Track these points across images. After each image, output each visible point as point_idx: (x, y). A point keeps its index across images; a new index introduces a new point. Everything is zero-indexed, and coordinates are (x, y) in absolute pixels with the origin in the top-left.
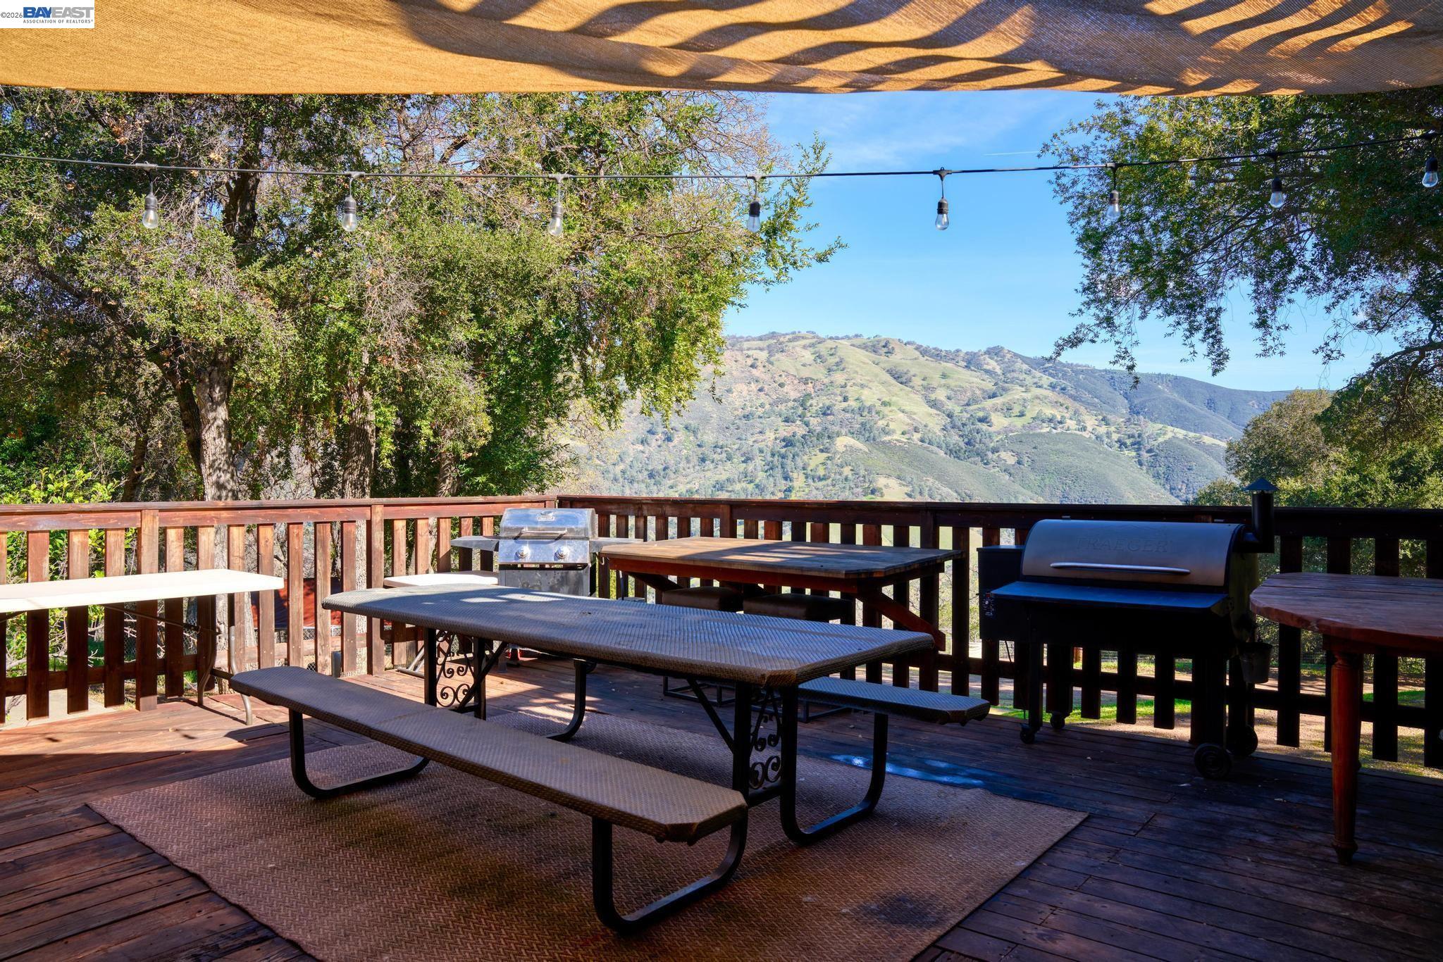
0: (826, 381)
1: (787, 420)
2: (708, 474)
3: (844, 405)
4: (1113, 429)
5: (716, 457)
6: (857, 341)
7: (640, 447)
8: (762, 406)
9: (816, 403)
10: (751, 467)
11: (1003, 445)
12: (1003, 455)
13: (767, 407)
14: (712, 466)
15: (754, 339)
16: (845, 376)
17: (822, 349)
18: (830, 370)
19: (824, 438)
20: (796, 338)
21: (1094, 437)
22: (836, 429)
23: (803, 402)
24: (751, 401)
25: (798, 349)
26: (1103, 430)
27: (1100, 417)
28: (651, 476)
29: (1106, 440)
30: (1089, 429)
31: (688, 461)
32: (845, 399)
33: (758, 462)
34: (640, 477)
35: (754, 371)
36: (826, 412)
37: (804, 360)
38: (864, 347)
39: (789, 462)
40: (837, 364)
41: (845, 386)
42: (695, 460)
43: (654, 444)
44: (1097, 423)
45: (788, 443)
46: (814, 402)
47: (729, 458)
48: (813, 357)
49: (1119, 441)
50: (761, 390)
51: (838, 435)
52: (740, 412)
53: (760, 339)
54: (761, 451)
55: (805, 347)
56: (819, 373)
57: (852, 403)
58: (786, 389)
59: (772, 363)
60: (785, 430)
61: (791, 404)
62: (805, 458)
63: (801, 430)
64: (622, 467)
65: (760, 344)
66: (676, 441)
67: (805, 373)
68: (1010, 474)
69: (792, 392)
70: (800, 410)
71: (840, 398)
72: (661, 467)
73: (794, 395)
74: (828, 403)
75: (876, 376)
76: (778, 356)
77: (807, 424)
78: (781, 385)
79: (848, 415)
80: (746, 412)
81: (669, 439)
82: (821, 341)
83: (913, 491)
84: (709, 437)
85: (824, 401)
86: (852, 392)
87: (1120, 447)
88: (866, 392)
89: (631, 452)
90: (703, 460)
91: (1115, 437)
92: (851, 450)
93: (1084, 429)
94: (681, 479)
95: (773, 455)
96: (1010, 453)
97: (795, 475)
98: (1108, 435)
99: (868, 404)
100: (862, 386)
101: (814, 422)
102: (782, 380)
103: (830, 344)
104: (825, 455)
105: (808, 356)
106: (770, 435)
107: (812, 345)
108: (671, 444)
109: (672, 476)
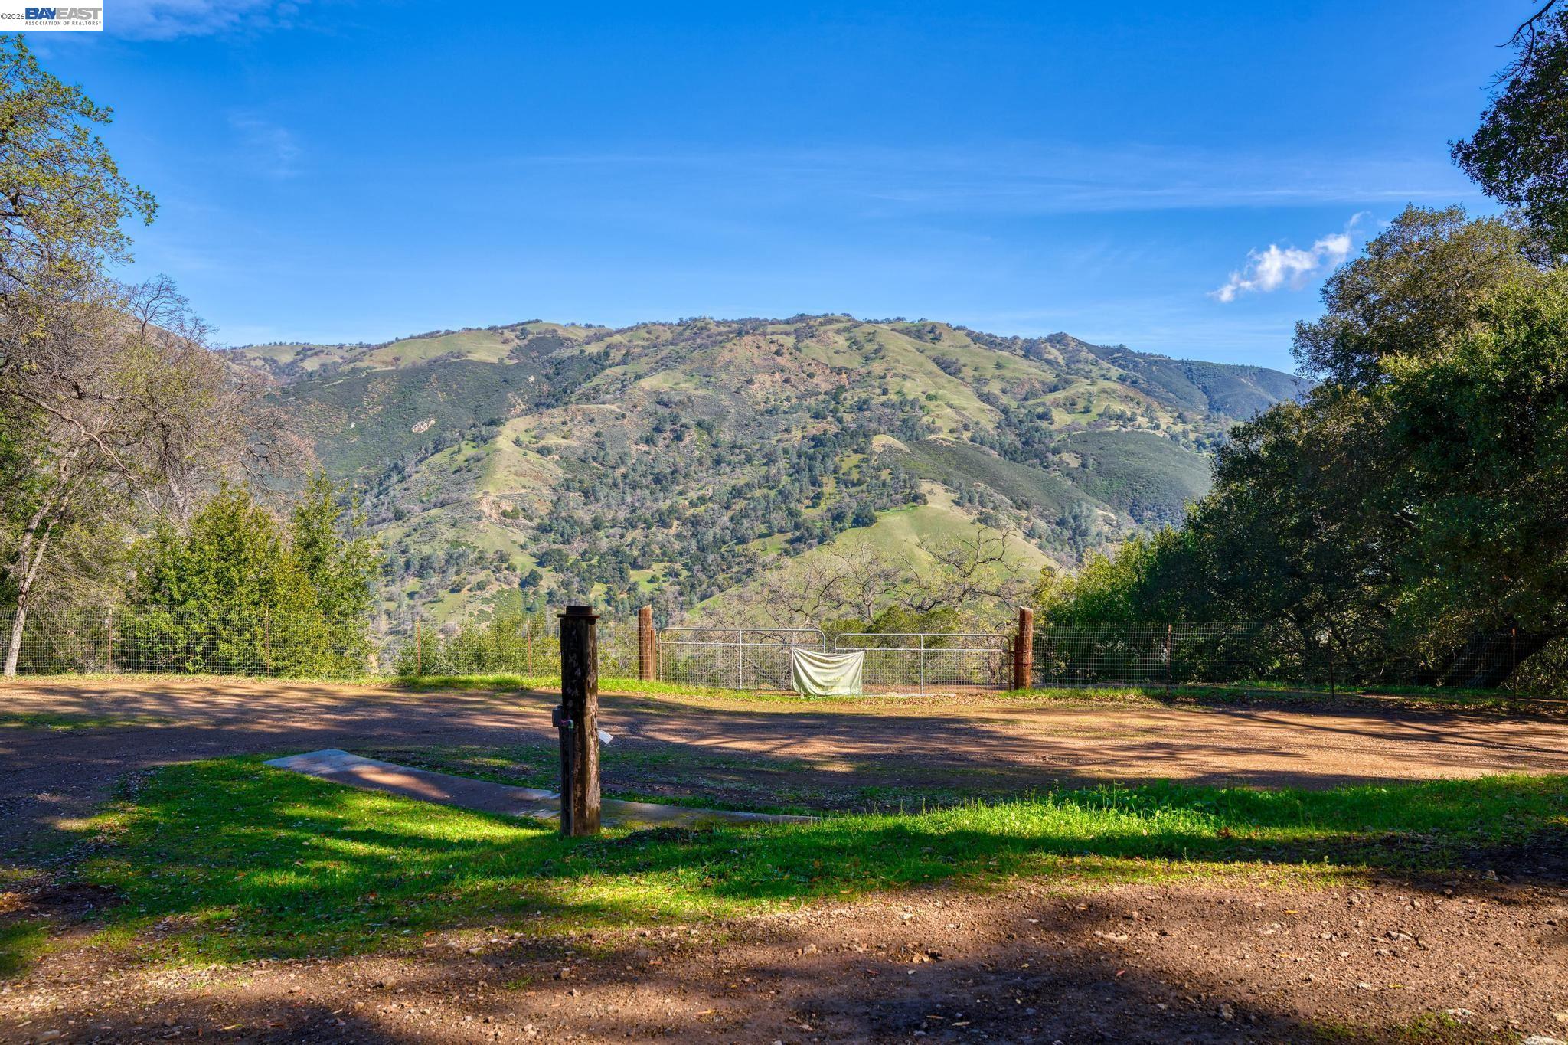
0: (863, 371)
1: (816, 416)
2: (724, 478)
3: (884, 398)
4: (1190, 427)
5: (734, 458)
6: (899, 326)
8: (788, 399)
9: (851, 397)
10: (773, 471)
11: (1065, 446)
12: (1065, 456)
13: (794, 400)
14: (728, 469)
16: (885, 366)
17: (858, 333)
18: (867, 359)
19: (857, 437)
21: (1168, 437)
22: (874, 426)
23: (836, 395)
24: (775, 393)
25: (830, 334)
26: (1179, 428)
27: (1176, 414)
29: (1182, 440)
30: (1164, 427)
31: (701, 464)
32: (885, 392)
33: (782, 464)
35: (779, 359)
36: (862, 406)
37: (837, 347)
38: (907, 332)
39: (818, 464)
40: (876, 352)
41: (884, 377)
42: (708, 462)
44: (1172, 420)
45: (818, 442)
46: (848, 395)
47: (749, 460)
48: (847, 344)
49: (1197, 441)
50: (787, 381)
51: (876, 433)
52: (762, 407)
54: (786, 452)
55: (838, 332)
56: (855, 362)
57: (893, 397)
58: (815, 380)
59: (799, 350)
60: (814, 428)
61: (821, 398)
62: (837, 459)
63: (833, 429)
67: (839, 361)
68: (1073, 479)
69: (823, 383)
70: (832, 405)
71: (878, 391)
73: (825, 387)
74: (864, 396)
75: (921, 365)
76: (807, 341)
77: (840, 421)
78: (811, 376)
79: (888, 411)
80: (769, 406)
82: (858, 325)
83: (961, 498)
84: (726, 436)
85: (861, 394)
86: (893, 384)
87: (1198, 448)
88: (908, 384)
90: (718, 462)
91: (1192, 436)
92: (890, 450)
93: (1158, 427)
95: (799, 456)
96: (1073, 455)
97: (825, 480)
98: (1185, 434)
99: (910, 398)
100: (904, 377)
101: (848, 418)
102: (812, 369)
104: (860, 456)
105: (842, 342)
106: (797, 434)
107: (847, 330)
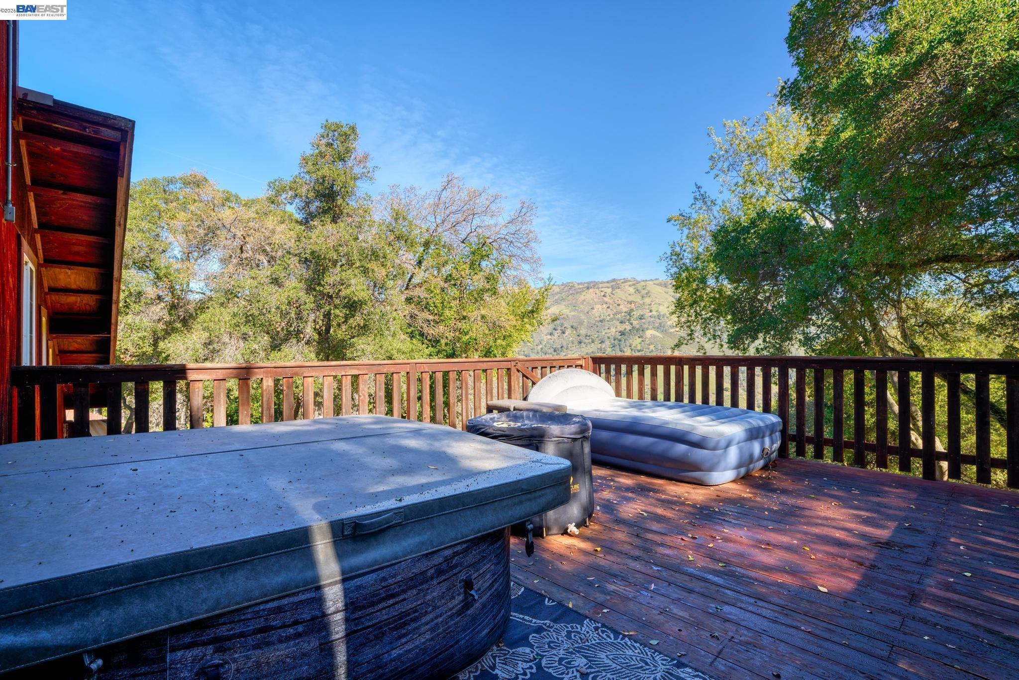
7: (549, 337)
15: (604, 283)
20: (625, 281)
28: (555, 351)
34: (549, 351)
43: (556, 335)
53: (608, 282)
64: (541, 346)
65: (608, 285)
66: (567, 334)
72: (560, 346)
81: (564, 333)
89: (545, 339)
94: (569, 352)
103: (643, 284)
108: (565, 335)
109: (565, 350)
